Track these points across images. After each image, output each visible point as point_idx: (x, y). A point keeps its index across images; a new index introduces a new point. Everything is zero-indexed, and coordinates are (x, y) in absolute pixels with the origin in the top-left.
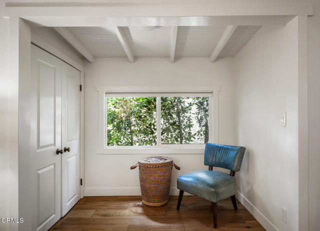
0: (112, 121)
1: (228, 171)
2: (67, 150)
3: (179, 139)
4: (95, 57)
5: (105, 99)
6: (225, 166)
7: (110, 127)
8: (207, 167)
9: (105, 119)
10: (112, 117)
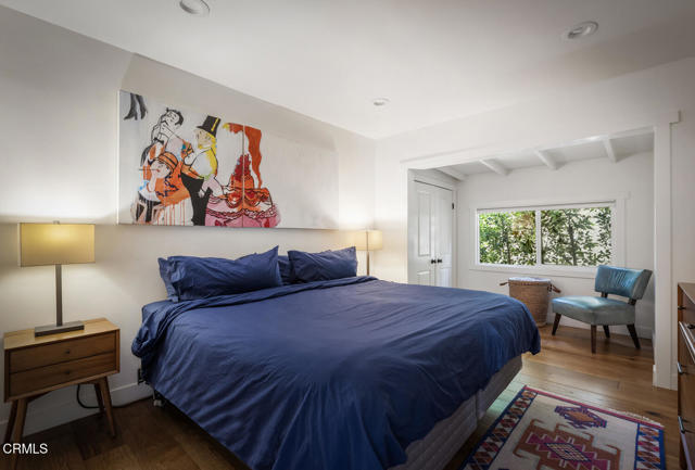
0: (488, 238)
1: (626, 300)
2: (439, 261)
3: (572, 261)
4: (466, 175)
5: (477, 216)
6: (623, 293)
7: (485, 244)
8: (600, 294)
9: (477, 238)
10: (488, 235)
